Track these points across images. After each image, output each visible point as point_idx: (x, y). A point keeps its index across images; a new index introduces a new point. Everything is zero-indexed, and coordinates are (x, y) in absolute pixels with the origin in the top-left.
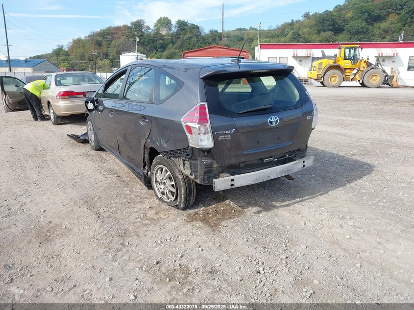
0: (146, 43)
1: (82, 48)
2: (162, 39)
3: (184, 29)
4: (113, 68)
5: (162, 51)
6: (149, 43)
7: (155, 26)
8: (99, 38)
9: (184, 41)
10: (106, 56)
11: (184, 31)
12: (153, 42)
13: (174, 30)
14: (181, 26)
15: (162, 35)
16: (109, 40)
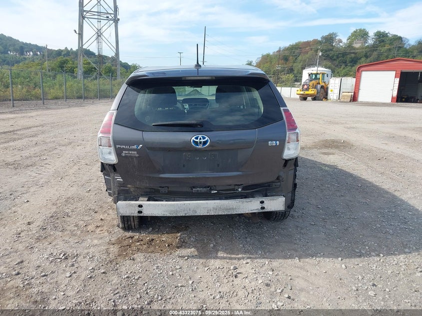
0: (335, 57)
1: (269, 63)
2: (353, 53)
3: (383, 41)
4: (296, 83)
5: (352, 66)
6: (338, 57)
7: (348, 40)
8: (287, 53)
9: (380, 55)
10: (291, 70)
11: (382, 44)
12: (343, 57)
13: (370, 42)
14: (380, 38)
15: (355, 49)
16: (296, 55)
